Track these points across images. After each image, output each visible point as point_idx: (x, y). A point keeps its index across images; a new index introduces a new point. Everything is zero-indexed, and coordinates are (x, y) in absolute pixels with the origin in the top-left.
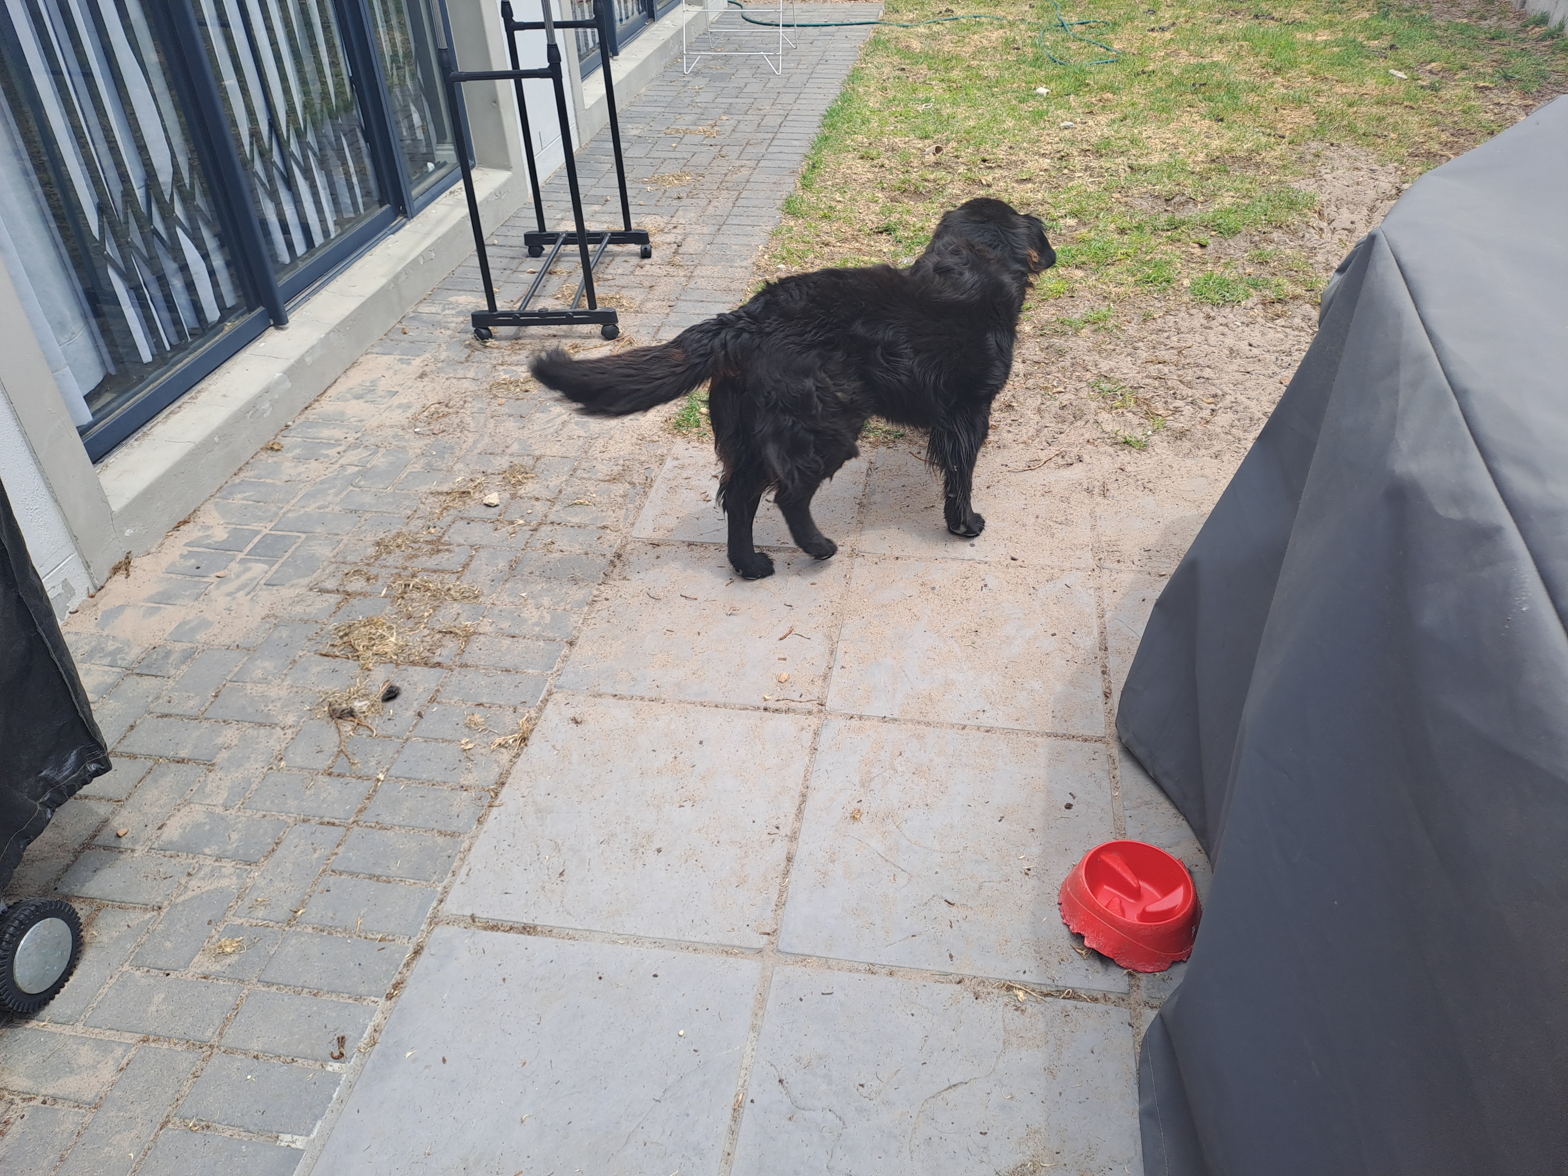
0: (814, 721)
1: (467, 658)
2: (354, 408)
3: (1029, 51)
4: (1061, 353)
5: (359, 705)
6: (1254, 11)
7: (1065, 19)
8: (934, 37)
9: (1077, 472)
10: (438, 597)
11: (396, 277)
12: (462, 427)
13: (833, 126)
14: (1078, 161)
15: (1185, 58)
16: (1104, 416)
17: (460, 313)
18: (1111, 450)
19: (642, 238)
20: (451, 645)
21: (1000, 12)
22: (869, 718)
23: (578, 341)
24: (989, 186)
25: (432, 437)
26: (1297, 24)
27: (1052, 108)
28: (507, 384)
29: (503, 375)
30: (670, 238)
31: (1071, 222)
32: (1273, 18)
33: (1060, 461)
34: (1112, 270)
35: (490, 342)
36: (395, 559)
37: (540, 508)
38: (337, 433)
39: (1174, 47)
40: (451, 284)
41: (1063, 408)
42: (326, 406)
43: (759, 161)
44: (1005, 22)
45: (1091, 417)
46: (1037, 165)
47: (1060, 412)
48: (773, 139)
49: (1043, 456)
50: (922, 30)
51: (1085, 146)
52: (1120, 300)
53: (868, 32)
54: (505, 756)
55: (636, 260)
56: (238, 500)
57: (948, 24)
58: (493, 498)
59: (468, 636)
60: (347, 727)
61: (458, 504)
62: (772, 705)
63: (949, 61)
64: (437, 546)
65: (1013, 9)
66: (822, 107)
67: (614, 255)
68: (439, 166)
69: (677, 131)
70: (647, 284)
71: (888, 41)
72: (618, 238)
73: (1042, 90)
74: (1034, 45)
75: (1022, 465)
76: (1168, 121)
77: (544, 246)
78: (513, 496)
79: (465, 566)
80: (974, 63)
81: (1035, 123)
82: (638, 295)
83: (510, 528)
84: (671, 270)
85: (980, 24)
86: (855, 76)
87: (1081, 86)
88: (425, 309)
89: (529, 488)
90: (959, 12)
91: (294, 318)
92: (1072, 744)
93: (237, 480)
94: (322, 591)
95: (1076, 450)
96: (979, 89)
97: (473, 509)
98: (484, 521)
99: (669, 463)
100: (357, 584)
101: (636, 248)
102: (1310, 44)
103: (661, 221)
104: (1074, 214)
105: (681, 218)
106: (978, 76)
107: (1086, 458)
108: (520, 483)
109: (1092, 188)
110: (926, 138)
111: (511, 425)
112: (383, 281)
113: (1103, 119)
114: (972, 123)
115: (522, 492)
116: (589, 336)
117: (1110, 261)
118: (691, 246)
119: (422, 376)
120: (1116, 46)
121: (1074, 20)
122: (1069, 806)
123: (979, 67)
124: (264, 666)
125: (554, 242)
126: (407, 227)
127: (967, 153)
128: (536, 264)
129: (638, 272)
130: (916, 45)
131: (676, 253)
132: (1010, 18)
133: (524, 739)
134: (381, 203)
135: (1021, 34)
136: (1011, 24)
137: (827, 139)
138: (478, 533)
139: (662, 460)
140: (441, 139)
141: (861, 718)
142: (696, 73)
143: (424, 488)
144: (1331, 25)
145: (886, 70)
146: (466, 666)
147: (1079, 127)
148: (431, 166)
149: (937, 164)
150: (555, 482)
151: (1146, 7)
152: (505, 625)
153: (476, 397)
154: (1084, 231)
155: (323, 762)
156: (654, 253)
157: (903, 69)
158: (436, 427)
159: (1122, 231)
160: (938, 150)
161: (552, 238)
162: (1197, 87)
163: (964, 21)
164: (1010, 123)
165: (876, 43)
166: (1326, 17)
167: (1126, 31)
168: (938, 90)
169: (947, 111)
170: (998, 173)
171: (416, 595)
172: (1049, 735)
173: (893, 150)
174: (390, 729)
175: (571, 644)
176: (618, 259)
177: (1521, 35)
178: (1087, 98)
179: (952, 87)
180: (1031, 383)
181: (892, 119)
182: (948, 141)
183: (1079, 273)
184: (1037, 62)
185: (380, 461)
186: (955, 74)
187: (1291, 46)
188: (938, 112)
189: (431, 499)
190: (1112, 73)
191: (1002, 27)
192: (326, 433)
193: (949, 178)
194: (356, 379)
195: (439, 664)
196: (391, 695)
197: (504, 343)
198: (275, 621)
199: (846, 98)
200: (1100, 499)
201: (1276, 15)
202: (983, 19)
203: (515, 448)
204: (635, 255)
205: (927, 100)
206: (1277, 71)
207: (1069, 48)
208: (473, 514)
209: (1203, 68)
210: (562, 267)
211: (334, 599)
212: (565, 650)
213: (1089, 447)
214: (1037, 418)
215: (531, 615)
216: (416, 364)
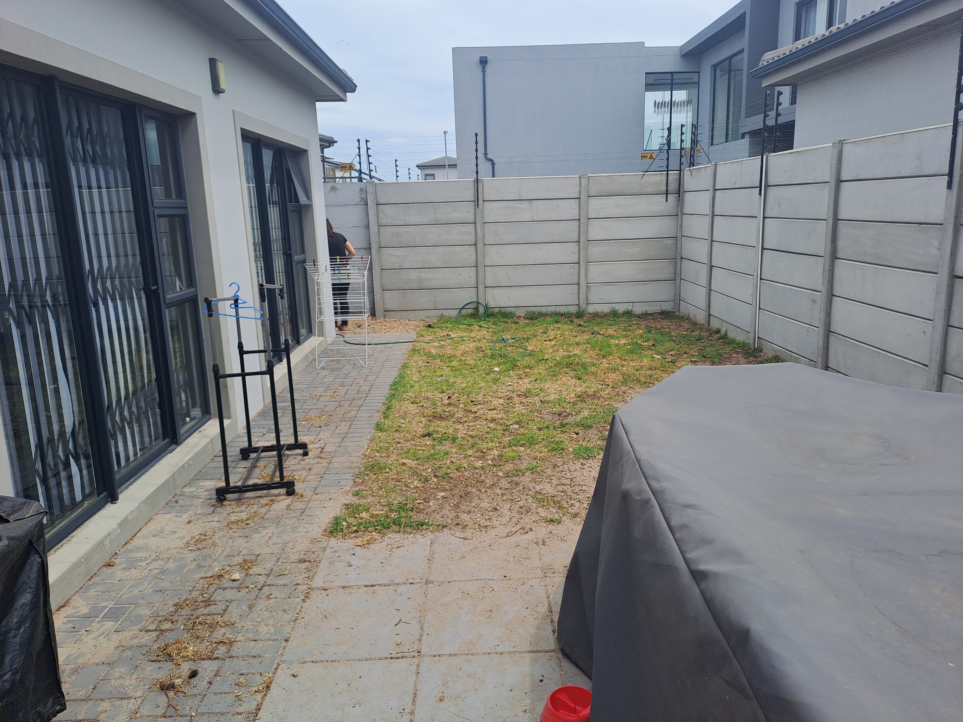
0: (416, 660)
1: (232, 653)
2: (153, 542)
3: (489, 352)
4: (517, 484)
5: (178, 682)
6: (592, 331)
7: (504, 337)
8: (442, 347)
9: (531, 535)
10: (212, 627)
11: (174, 474)
12: (214, 545)
13: (396, 389)
14: (516, 400)
15: (561, 353)
16: (540, 510)
17: (206, 490)
18: (545, 524)
19: (304, 446)
20: (222, 649)
21: (473, 335)
22: (443, 655)
23: (273, 498)
24: (476, 412)
25: (199, 552)
26: (611, 336)
27: (502, 377)
28: (237, 522)
29: (233, 518)
30: (318, 445)
31: (516, 426)
32: (600, 334)
33: (522, 530)
34: (537, 447)
35: (225, 503)
36: (186, 611)
37: (262, 579)
38: (145, 554)
39: (556, 348)
40: (199, 476)
41: (521, 508)
42: (137, 542)
43: (360, 407)
44: (476, 339)
45: (533, 510)
46: (496, 402)
47: (520, 510)
48: (366, 396)
49: (514, 530)
50: (436, 344)
51: (519, 393)
52: (542, 459)
53: (410, 346)
54: (259, 696)
55: (300, 457)
56: (92, 592)
57: (448, 341)
58: (236, 576)
59: (231, 643)
60: (171, 694)
61: (217, 581)
62: (394, 656)
63: (451, 358)
64: (208, 603)
65: (479, 333)
66: (390, 381)
67: (288, 456)
68: (192, 419)
69: (316, 396)
70: (307, 468)
71: (420, 350)
72: (290, 447)
73: (496, 369)
74: (490, 349)
75: (505, 535)
76: (556, 380)
77: (251, 454)
78: (247, 575)
79: (225, 610)
80: (463, 358)
81: (494, 384)
82: (304, 473)
83: (247, 590)
84: (320, 460)
85: (464, 340)
86: (405, 366)
87: (514, 367)
88: (187, 490)
89: (255, 570)
90: (453, 335)
91: (122, 497)
92: (541, 654)
93: (90, 583)
94: (147, 631)
95: (529, 526)
96: (466, 370)
97: (225, 583)
98: (232, 588)
99: (328, 551)
100: (166, 626)
101: (300, 451)
102: (617, 345)
103: (312, 438)
104: (517, 423)
105: (321, 436)
106: (465, 364)
107: (534, 529)
108: (250, 568)
109: (524, 411)
110: (443, 392)
111: (242, 541)
112: (168, 476)
113: (526, 381)
114: (464, 385)
115: (251, 572)
116: (279, 495)
117: (535, 442)
118: (328, 449)
119: (189, 522)
120: (530, 348)
121: (509, 337)
122: (541, 681)
123: (465, 360)
124: (118, 671)
125: (256, 452)
126: (177, 449)
127: (463, 399)
128: (247, 464)
129: (302, 462)
130: (434, 351)
131: (321, 452)
132: (478, 337)
133: (268, 687)
134: (164, 439)
135: (484, 344)
136: (479, 340)
137: (394, 395)
138: (229, 594)
139: (324, 549)
140: (194, 406)
141: (439, 656)
142: (323, 368)
143: (198, 576)
144: (626, 336)
145: (420, 363)
146: (232, 657)
147: (516, 385)
148: (188, 419)
149: (449, 404)
150: (268, 566)
151: (541, 331)
152: (250, 636)
153: (220, 529)
154: (522, 430)
155: (160, 711)
156: (310, 453)
157: (428, 362)
158: (200, 546)
159: (540, 429)
160: (449, 398)
161: (256, 450)
162: (568, 365)
163: (456, 339)
164: (483, 384)
165: (414, 350)
166: (624, 333)
167: (534, 341)
168: (446, 371)
169: (451, 380)
170: (479, 406)
171: (200, 627)
172: (529, 652)
173: (427, 399)
174: (195, 691)
175: (286, 641)
176: (291, 458)
177: (710, 338)
178: (518, 372)
179: (453, 369)
180: (504, 498)
181: (425, 385)
182: (454, 393)
183: (522, 449)
184: (493, 356)
185: (171, 565)
186: (454, 364)
187: (609, 346)
188: (447, 381)
189: (202, 581)
190: (528, 360)
191: (474, 341)
192: (138, 555)
193: (456, 410)
194: (152, 527)
195: (217, 658)
196: (194, 674)
197: (233, 503)
198: (122, 648)
199: (401, 376)
200: (542, 547)
201: (601, 333)
202: (465, 338)
203: (245, 552)
204: (300, 455)
205: (442, 376)
206: (604, 357)
207: (507, 350)
208: (226, 585)
209: (570, 357)
210: (261, 464)
211: (155, 634)
212: (284, 644)
213: (535, 524)
214: (509, 513)
215: (263, 629)
216: (185, 517)
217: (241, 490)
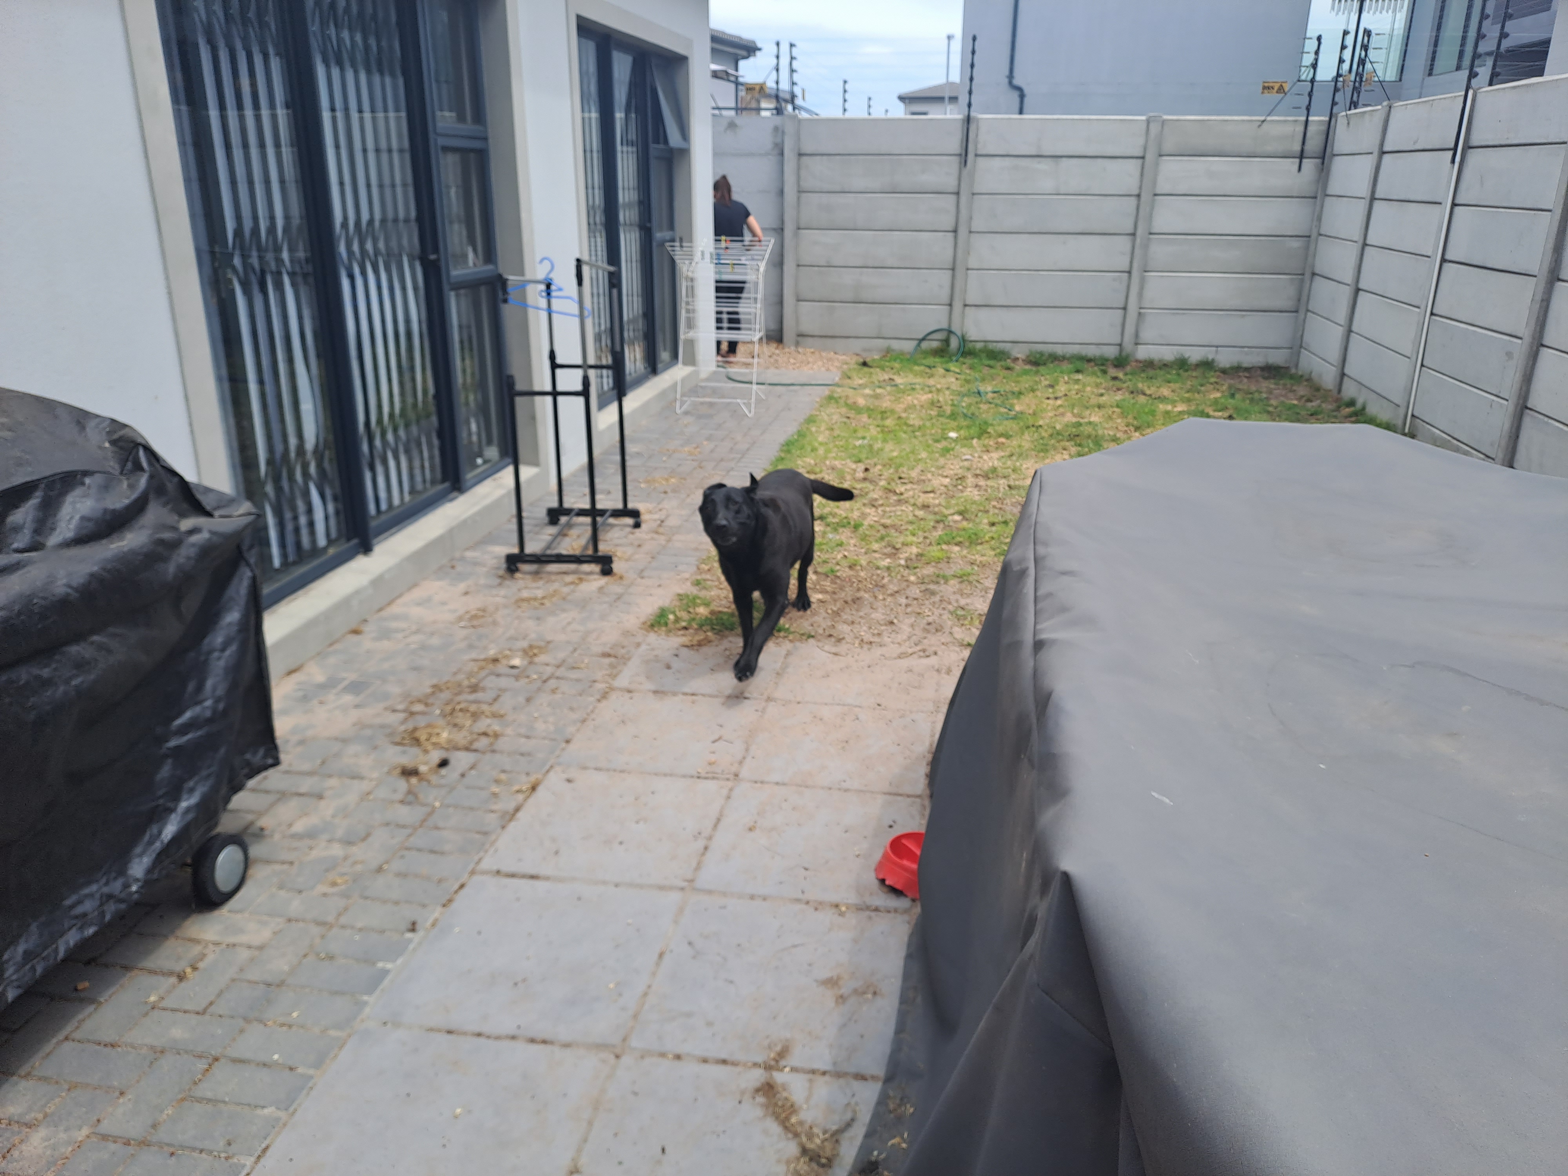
0: (730, 784)
1: (495, 747)
2: (416, 612)
3: (948, 410)
4: (933, 593)
5: (423, 768)
6: (1131, 389)
7: (982, 389)
8: (877, 397)
9: (933, 660)
10: (475, 716)
11: (451, 530)
12: (495, 623)
13: (789, 451)
14: (970, 480)
15: (1069, 418)
16: (956, 630)
17: (496, 558)
18: (957, 649)
19: (635, 514)
20: (483, 742)
21: (931, 382)
22: (768, 783)
23: (583, 576)
24: (902, 494)
25: (472, 630)
26: (1162, 399)
27: (957, 447)
28: (528, 600)
29: (525, 594)
30: (656, 516)
31: (957, 518)
32: (1144, 394)
33: (922, 654)
34: (979, 548)
35: (518, 575)
36: (445, 695)
37: (549, 670)
38: (402, 625)
39: (1061, 410)
40: (487, 539)
41: (929, 624)
42: (396, 609)
43: (729, 471)
44: (934, 389)
45: (947, 630)
46: (937, 482)
47: (927, 627)
48: (741, 458)
49: (910, 651)
50: (867, 391)
51: (978, 472)
52: (983, 565)
53: (826, 391)
54: (520, 797)
55: (629, 529)
56: (332, 660)
57: (889, 388)
58: (516, 662)
59: (496, 736)
60: (414, 779)
61: (491, 666)
62: (703, 774)
63: (884, 414)
64: (474, 688)
65: (943, 381)
66: (782, 438)
67: (612, 526)
68: (485, 462)
69: (668, 450)
70: (636, 543)
71: (840, 398)
72: (616, 514)
73: (953, 435)
74: (953, 405)
75: (895, 655)
76: (1044, 458)
77: (561, 517)
78: (531, 663)
79: (495, 700)
80: (904, 415)
81: (943, 455)
82: (629, 551)
83: (527, 680)
84: (655, 536)
85: (913, 389)
86: (811, 420)
87: (982, 433)
88: (469, 554)
89: (542, 658)
90: (899, 380)
91: (377, 549)
92: (899, 798)
93: (331, 649)
94: (394, 711)
95: (934, 649)
96: (905, 432)
97: (501, 668)
98: (508, 676)
99: (644, 647)
100: (418, 708)
101: (630, 521)
102: (1167, 413)
103: (650, 506)
104: (960, 513)
105: (666, 505)
106: (906, 424)
107: (939, 653)
108: (535, 655)
109: (977, 498)
110: (860, 461)
111: (531, 624)
113: (995, 455)
114: (895, 454)
115: (536, 660)
116: (591, 573)
117: (980, 541)
118: (672, 522)
119: (466, 593)
120: (1018, 408)
121: (989, 389)
122: (891, 827)
123: (908, 418)
124: (355, 748)
125: (569, 515)
126: (461, 498)
127: (888, 473)
128: (553, 530)
129: (631, 536)
130: (861, 402)
131: (660, 526)
132: (939, 386)
133: (534, 788)
134: (442, 483)
135: (945, 398)
136: (938, 390)
137: (782, 459)
138: (503, 682)
139: (638, 645)
140: (489, 442)
141: (762, 782)
142: (686, 413)
143: (466, 657)
144: (1189, 400)
145: (835, 417)
146: (495, 752)
147: (976, 460)
148: (479, 461)
149: (865, 479)
150: (561, 655)
151: (1047, 383)
152: (523, 731)
153: (505, 606)
154: (965, 524)
155: (398, 797)
156: (643, 526)
157: (848, 418)
158: (475, 623)
159: (993, 524)
160: (867, 470)
161: (568, 512)
162: (1072, 437)
163: (902, 387)
164: (924, 455)
165: (830, 398)
166: (1187, 395)
167: (1028, 399)
168: (874, 431)
169: (878, 445)
170: (909, 486)
171: (460, 714)
172: (885, 794)
173: (833, 469)
174: (443, 781)
175: (568, 742)
176: (616, 529)
178: (986, 442)
179: (883, 430)
180: (909, 610)
181: (836, 449)
182: (875, 465)
183: (957, 549)
184: (953, 416)
185: (435, 641)
186: (889, 422)
187: (1153, 413)
188: (871, 446)
189: (472, 663)
190: (1011, 426)
191: (931, 392)
192: (394, 625)
193: (872, 487)
194: (417, 594)
195: (476, 751)
196: (444, 763)
197: (528, 577)
198: (361, 726)
199: (801, 434)
200: (945, 676)
201: (1148, 392)
202: (917, 386)
203: (533, 636)
204: (628, 526)
205: (864, 438)
206: (1137, 429)
207: (979, 408)
208: (501, 671)
209: (1080, 424)
210: (574, 532)
211: (402, 715)
212: (564, 745)
213: (943, 647)
214: (910, 630)
215: (540, 726)
216: (462, 586)
217: (540, 559)
